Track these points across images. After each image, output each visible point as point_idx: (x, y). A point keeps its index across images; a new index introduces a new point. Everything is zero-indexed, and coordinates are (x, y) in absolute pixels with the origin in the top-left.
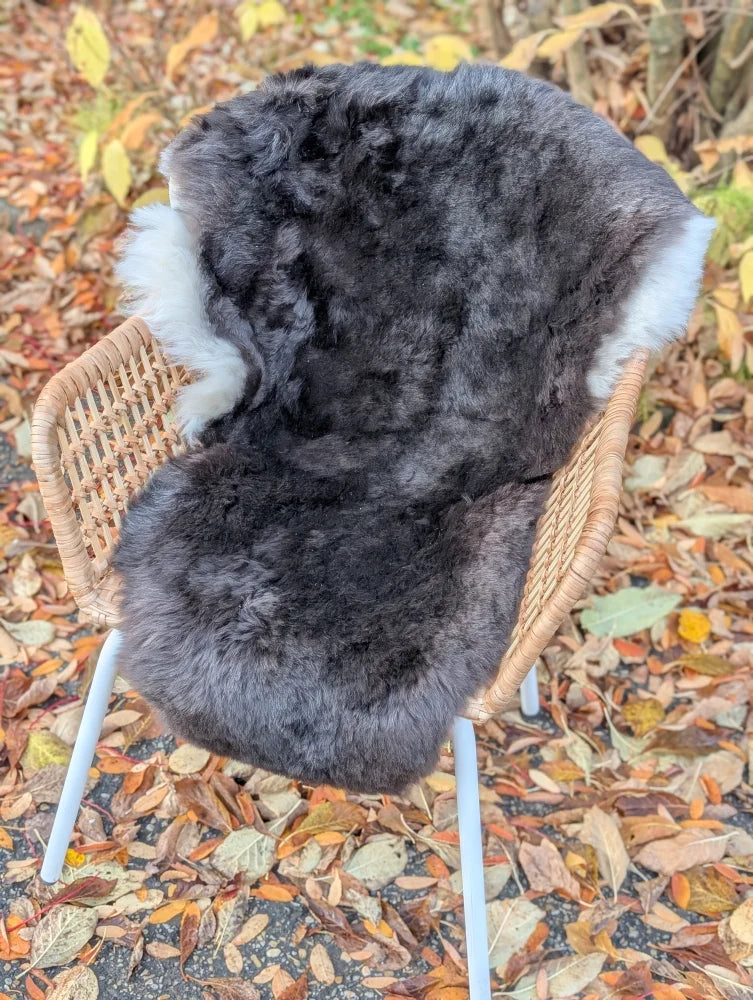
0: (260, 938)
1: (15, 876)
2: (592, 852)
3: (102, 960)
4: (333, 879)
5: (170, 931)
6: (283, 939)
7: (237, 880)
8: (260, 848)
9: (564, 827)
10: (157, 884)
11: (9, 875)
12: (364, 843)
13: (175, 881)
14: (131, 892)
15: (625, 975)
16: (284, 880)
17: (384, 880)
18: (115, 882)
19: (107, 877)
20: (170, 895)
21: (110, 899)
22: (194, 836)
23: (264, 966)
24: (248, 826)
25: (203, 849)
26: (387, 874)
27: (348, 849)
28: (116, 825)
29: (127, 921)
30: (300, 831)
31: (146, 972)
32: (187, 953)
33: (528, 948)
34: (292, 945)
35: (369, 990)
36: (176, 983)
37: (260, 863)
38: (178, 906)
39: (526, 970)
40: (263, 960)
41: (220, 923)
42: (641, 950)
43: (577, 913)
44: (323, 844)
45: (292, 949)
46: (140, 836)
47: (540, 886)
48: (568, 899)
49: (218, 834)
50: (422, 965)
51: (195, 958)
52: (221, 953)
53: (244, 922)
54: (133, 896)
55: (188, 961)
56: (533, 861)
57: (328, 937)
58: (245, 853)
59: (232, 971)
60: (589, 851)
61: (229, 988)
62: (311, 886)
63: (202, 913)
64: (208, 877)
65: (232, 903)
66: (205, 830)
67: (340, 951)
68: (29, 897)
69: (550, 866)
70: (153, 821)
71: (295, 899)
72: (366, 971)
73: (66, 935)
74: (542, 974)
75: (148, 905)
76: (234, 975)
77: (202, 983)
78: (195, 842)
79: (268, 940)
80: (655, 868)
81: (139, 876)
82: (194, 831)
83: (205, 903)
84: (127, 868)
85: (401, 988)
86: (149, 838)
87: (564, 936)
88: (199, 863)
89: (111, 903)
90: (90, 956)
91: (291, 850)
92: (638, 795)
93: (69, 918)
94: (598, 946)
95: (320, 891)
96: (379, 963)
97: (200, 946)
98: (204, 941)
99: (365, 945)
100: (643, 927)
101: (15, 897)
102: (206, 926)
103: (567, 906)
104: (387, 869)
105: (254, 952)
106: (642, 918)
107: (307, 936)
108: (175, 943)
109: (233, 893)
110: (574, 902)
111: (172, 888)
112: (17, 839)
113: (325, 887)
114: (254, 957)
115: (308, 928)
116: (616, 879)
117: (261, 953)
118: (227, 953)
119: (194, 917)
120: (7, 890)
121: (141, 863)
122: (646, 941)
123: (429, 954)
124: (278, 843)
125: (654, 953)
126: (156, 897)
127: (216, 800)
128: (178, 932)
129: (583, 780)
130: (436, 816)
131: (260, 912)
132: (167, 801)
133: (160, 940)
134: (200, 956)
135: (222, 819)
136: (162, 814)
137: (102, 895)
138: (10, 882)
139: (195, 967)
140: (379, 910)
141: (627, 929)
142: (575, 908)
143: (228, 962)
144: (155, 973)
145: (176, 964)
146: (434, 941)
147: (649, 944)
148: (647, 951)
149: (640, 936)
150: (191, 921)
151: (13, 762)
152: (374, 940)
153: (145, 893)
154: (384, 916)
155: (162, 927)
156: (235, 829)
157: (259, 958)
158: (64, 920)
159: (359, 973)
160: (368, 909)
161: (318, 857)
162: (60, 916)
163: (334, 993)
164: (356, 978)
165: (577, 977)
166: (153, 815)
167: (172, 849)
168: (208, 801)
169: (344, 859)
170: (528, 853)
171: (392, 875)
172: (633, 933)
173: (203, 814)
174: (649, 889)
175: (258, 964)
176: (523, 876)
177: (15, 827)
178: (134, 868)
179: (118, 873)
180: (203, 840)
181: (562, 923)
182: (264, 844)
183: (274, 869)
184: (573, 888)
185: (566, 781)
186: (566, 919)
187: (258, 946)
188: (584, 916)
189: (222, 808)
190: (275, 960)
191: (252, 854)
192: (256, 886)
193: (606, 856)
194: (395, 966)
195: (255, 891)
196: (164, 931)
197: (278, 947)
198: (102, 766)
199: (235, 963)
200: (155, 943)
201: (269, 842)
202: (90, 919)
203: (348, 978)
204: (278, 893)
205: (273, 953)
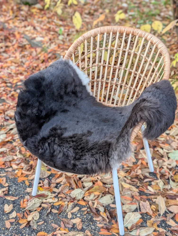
0: (76, 212)
1: (27, 191)
2: (157, 206)
3: (41, 211)
4: (95, 202)
5: (58, 207)
6: (81, 213)
7: (74, 199)
8: (81, 193)
9: (153, 199)
10: (57, 197)
11: (26, 191)
12: (105, 195)
13: (61, 197)
14: (51, 198)
15: (159, 234)
16: (84, 201)
17: (107, 204)
18: (48, 195)
19: (47, 194)
20: (59, 200)
21: (46, 199)
22: (68, 189)
23: (76, 218)
24: (79, 188)
25: (69, 192)
26: (108, 203)
27: (100, 196)
28: (51, 184)
29: (48, 204)
30: (90, 191)
31: (50, 215)
32: (60, 212)
33: (137, 224)
34: (83, 214)
35: (98, 227)
36: (56, 218)
37: (80, 196)
38: (60, 202)
39: (135, 228)
40: (76, 216)
41: (68, 208)
42: (164, 229)
43: (151, 218)
44: (95, 194)
45: (83, 215)
46: (56, 187)
47: (143, 211)
48: (149, 215)
49: (73, 189)
50: (111, 224)
51: (61, 214)
52: (67, 214)
53: (74, 208)
54: (51, 199)
55: (60, 214)
56: (143, 205)
57: (92, 214)
58: (77, 194)
59: (69, 218)
60: (157, 205)
61: (67, 221)
62: (90, 203)
63: (65, 205)
64: (68, 197)
65: (72, 203)
66: (70, 188)
67: (94, 217)
68: (29, 196)
69: (147, 207)
70: (60, 184)
71: (86, 205)
72: (98, 223)
73: (35, 204)
74: (139, 230)
75: (54, 201)
76: (69, 219)
77: (62, 219)
78: (67, 190)
79: (78, 213)
80: (172, 211)
81: (54, 195)
82: (68, 188)
83: (66, 203)
84: (52, 193)
85: (105, 227)
86: (58, 188)
87: (146, 223)
88: (67, 194)
89: (46, 200)
90: (39, 210)
91: (88, 194)
92: (172, 195)
93: (36, 201)
94: (154, 226)
95: (92, 204)
96: (102, 221)
97: (63, 211)
98: (64, 210)
99: (99, 217)
100: (166, 224)
101: (26, 195)
102: (65, 207)
103: (149, 217)
104: (108, 202)
105: (74, 214)
106: (166, 222)
107: (87, 213)
108: (58, 210)
109: (73, 201)
110: (150, 216)
111: (60, 199)
112: (30, 184)
113: (93, 204)
114: (74, 216)
115: (88, 212)
116: (162, 212)
117: (76, 215)
118: (68, 214)
119: (63, 205)
120: (25, 194)
121: (55, 192)
122: (166, 227)
123: (113, 221)
124: (85, 193)
125: (167, 230)
126: (56, 200)
127: (74, 182)
128: (59, 208)
129: (160, 190)
130: (123, 192)
131: (78, 206)
132: (63, 181)
133: (55, 209)
134: (62, 214)
135: (74, 186)
136: (62, 183)
137: (45, 197)
138: (26, 192)
139: (61, 216)
140: (104, 210)
141: (162, 224)
142: (151, 217)
143: (68, 216)
144: (52, 215)
145: (57, 214)
146: (115, 219)
147: (167, 228)
148: (166, 229)
149: (165, 226)
150: (62, 206)
151: (33, 168)
152: (101, 216)
153: (54, 199)
154: (105, 211)
155: (56, 206)
156: (77, 188)
157: (75, 216)
158: (35, 201)
159: (96, 223)
160: (102, 209)
161: (93, 197)
162: (34, 200)
163: (90, 226)
164: (95, 224)
165: (147, 232)
166: (60, 183)
167: (62, 191)
168: (72, 182)
169: (99, 198)
170: (142, 203)
171: (109, 203)
172: (163, 225)
173: (70, 184)
174: (170, 216)
175: (75, 217)
176: (140, 208)
177: (30, 181)
178: (53, 193)
179: (49, 194)
180: (70, 189)
181: (146, 220)
182: (82, 193)
183: (83, 198)
184: (151, 213)
185: (156, 190)
186: (148, 219)
187: (76, 213)
188: (152, 219)
189: (75, 183)
190: (79, 217)
191: (79, 194)
192: (78, 201)
193: (161, 207)
194: (105, 223)
195: (78, 202)
196: (56, 207)
197: (80, 214)
198: (52, 171)
199: (70, 216)
200: (54, 209)
201: (83, 192)
202: (40, 202)
203: (94, 223)
204: (83, 203)
205: (78, 215)
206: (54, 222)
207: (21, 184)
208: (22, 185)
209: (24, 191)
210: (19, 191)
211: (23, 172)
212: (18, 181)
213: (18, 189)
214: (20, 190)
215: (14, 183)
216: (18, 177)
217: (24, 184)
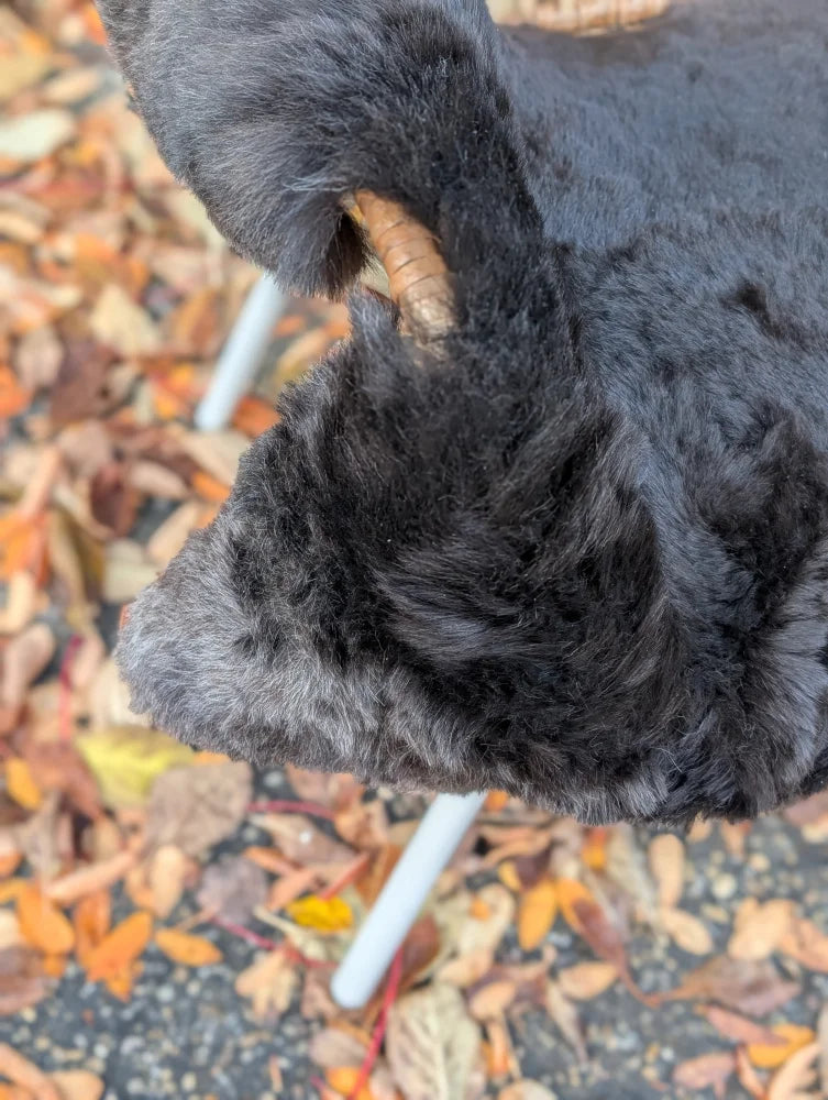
0: (690, 875)
3: (521, 1054)
5: (567, 942)
6: (719, 857)
10: (481, 878)
11: (261, 1005)
18: (428, 915)
20: (516, 886)
21: (448, 948)
23: (733, 915)
28: (335, 819)
32: (621, 962)
34: (737, 859)
36: (647, 1018)
40: (722, 906)
41: (626, 887)
45: (742, 866)
51: (637, 962)
52: (665, 933)
53: (651, 864)
55: (633, 973)
59: (701, 950)
63: (585, 886)
68: (324, 1021)
73: (448, 1049)
75: (503, 921)
77: (682, 994)
79: (702, 871)
89: (455, 955)
90: (503, 1060)
93: (430, 1022)
97: (629, 939)
98: (625, 928)
105: (700, 902)
108: (591, 956)
111: (509, 874)
112: (214, 935)
114: (709, 910)
117: (710, 898)
118: (671, 927)
119: (582, 900)
120: (282, 1033)
126: (498, 900)
128: (580, 939)
131: (653, 834)
133: (568, 966)
134: (639, 955)
137: (432, 950)
138: (273, 1018)
139: (650, 976)
143: (683, 940)
144: (609, 1021)
145: (621, 988)
150: (583, 910)
151: (92, 810)
153: (481, 905)
155: (549, 943)
157: (715, 907)
162: (414, 1026)
175: (721, 917)
177: (191, 919)
187: (697, 889)
190: (740, 894)
196: (561, 949)
197: (723, 872)
199: (695, 937)
200: (565, 975)
202: (451, 1003)
205: (724, 887)
206: (668, 1054)
207: (166, 994)
208: (181, 991)
209: (249, 1027)
210: (216, 1049)
211: (64, 889)
212: (118, 988)
213: (189, 1048)
214: (209, 1038)
215: (99, 1027)
216: (71, 956)
217: (181, 975)
